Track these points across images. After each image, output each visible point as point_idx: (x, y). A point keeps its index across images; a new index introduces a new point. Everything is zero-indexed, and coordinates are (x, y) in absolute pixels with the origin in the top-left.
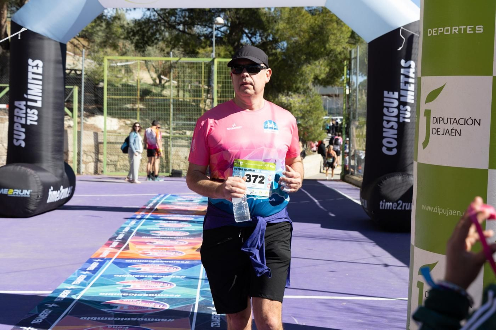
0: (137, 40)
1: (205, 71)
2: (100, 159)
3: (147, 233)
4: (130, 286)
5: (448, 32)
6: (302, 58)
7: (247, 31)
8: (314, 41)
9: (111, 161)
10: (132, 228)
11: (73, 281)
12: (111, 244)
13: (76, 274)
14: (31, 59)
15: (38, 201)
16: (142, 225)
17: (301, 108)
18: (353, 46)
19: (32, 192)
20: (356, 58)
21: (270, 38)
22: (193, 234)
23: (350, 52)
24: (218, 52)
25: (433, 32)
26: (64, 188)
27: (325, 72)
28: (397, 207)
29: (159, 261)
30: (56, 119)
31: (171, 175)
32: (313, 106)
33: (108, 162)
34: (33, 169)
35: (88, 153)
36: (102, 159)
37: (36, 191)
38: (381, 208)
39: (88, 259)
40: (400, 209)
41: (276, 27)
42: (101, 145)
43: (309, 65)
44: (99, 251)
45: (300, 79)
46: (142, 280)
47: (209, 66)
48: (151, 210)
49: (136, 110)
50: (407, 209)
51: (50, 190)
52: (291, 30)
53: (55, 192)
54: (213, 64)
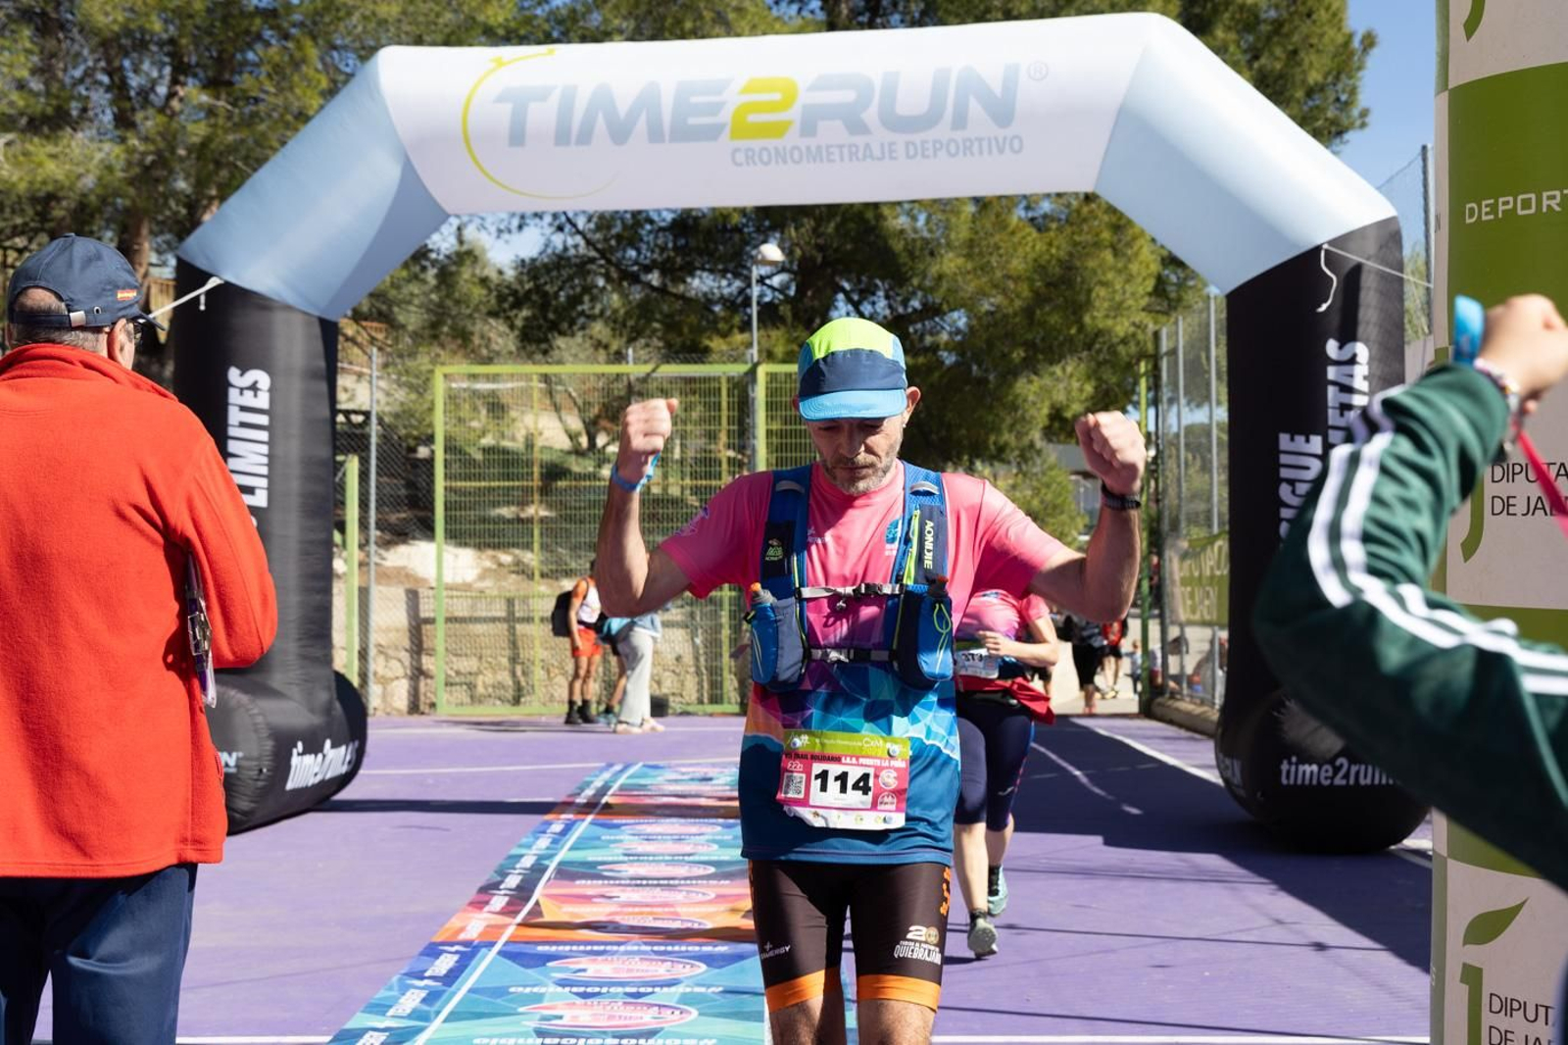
0: (526, 319)
1: (729, 403)
2: (425, 667)
3: (589, 871)
4: (561, 1017)
5: (1530, 208)
6: (1015, 355)
7: (847, 286)
8: (1047, 308)
9: (458, 673)
10: (541, 858)
11: (390, 1007)
12: (487, 903)
13: (396, 988)
14: (237, 367)
15: (260, 784)
16: (572, 849)
18: (1162, 318)
19: (245, 758)
20: (1173, 352)
21: (916, 304)
22: (723, 872)
23: (1156, 335)
24: (766, 344)
25: (1481, 211)
26: (334, 746)
27: (1084, 396)
28: (1332, 778)
29: (636, 948)
30: (312, 542)
32: (1049, 497)
33: (448, 676)
34: (246, 692)
35: (391, 652)
36: (431, 667)
37: (255, 754)
38: (1284, 781)
39: (424, 944)
40: (1344, 782)
41: (934, 270)
42: (428, 627)
43: (1034, 378)
44: (455, 922)
45: (1009, 420)
46: (595, 1000)
47: (741, 389)
48: (590, 807)
49: (530, 520)
50: (1362, 782)
51: (295, 751)
52: (979, 278)
53: (309, 759)
54: (754, 380)
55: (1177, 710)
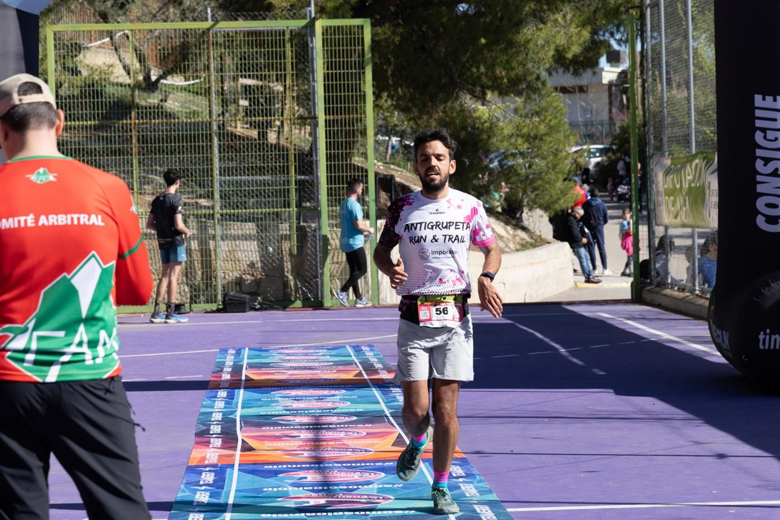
1: (292, 51)
3: (268, 421)
6: (527, 9)
10: (224, 414)
12: (209, 442)
16: (243, 407)
17: (525, 130)
22: (365, 419)
27: (582, 40)
29: (331, 465)
31: (221, 307)
32: (553, 123)
38: (762, 347)
39: (184, 467)
43: (541, 26)
44: (196, 455)
47: (302, 40)
54: (313, 34)
55: (666, 295)
